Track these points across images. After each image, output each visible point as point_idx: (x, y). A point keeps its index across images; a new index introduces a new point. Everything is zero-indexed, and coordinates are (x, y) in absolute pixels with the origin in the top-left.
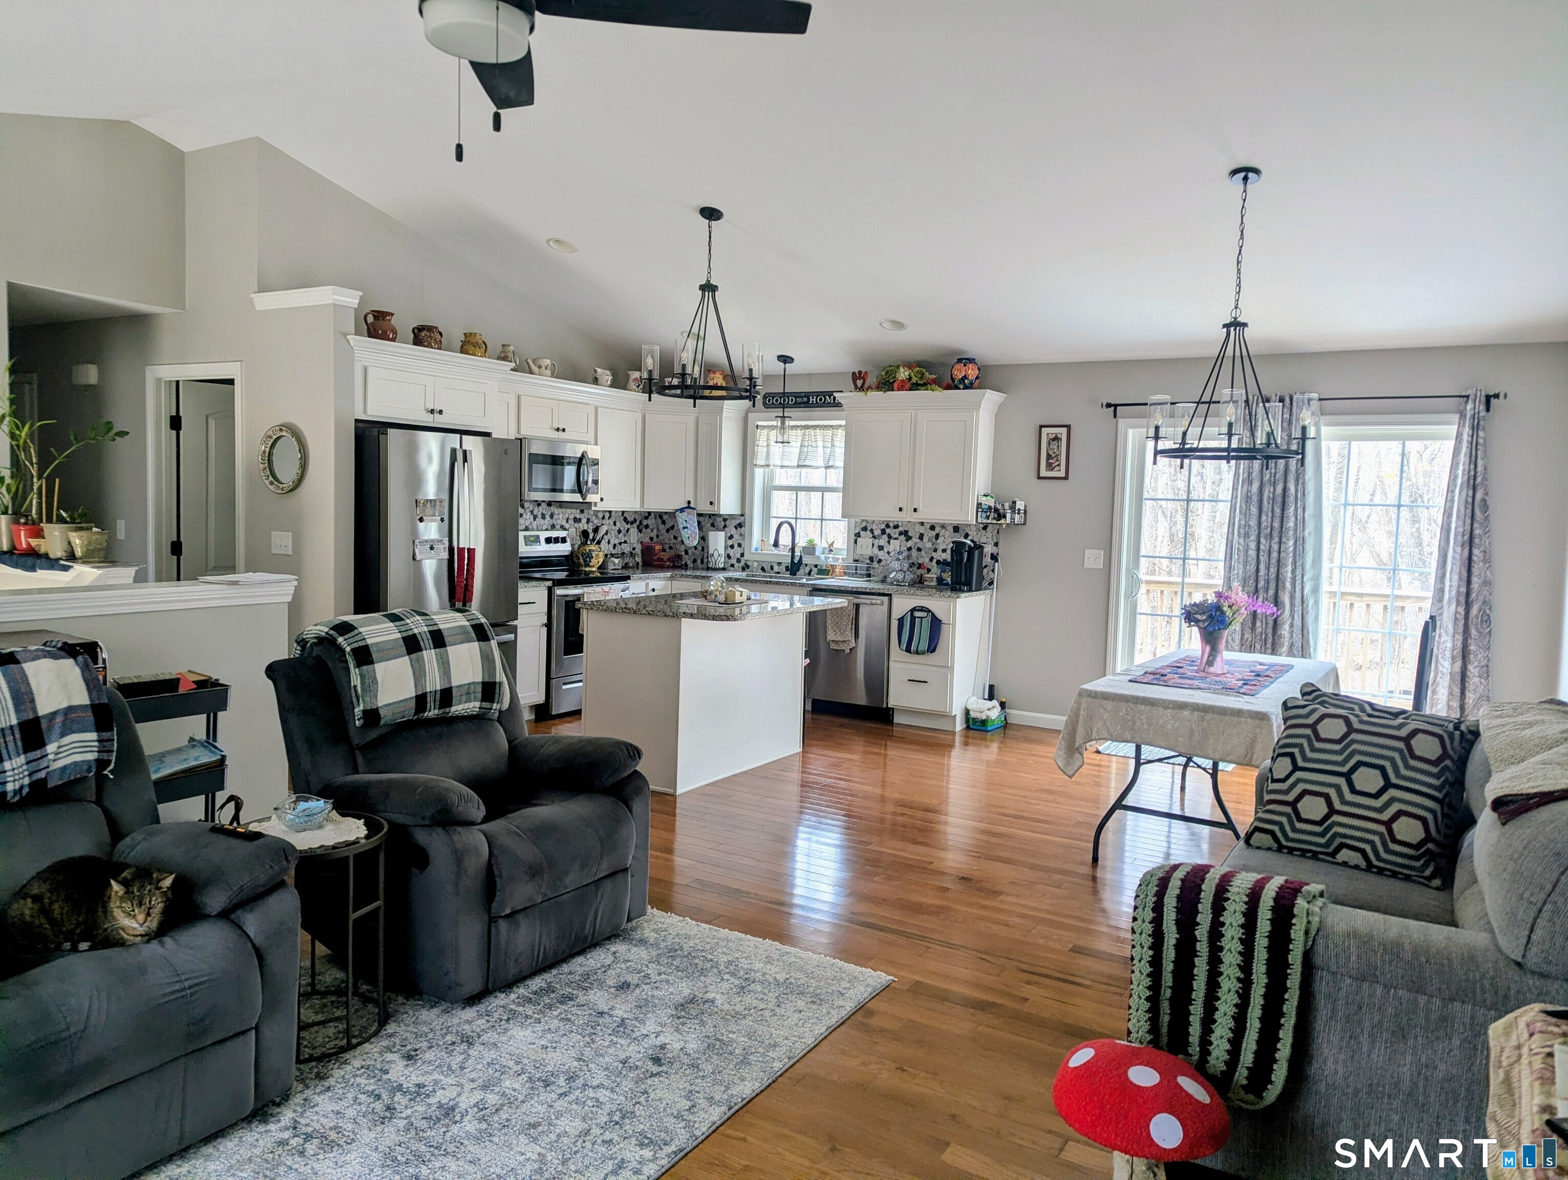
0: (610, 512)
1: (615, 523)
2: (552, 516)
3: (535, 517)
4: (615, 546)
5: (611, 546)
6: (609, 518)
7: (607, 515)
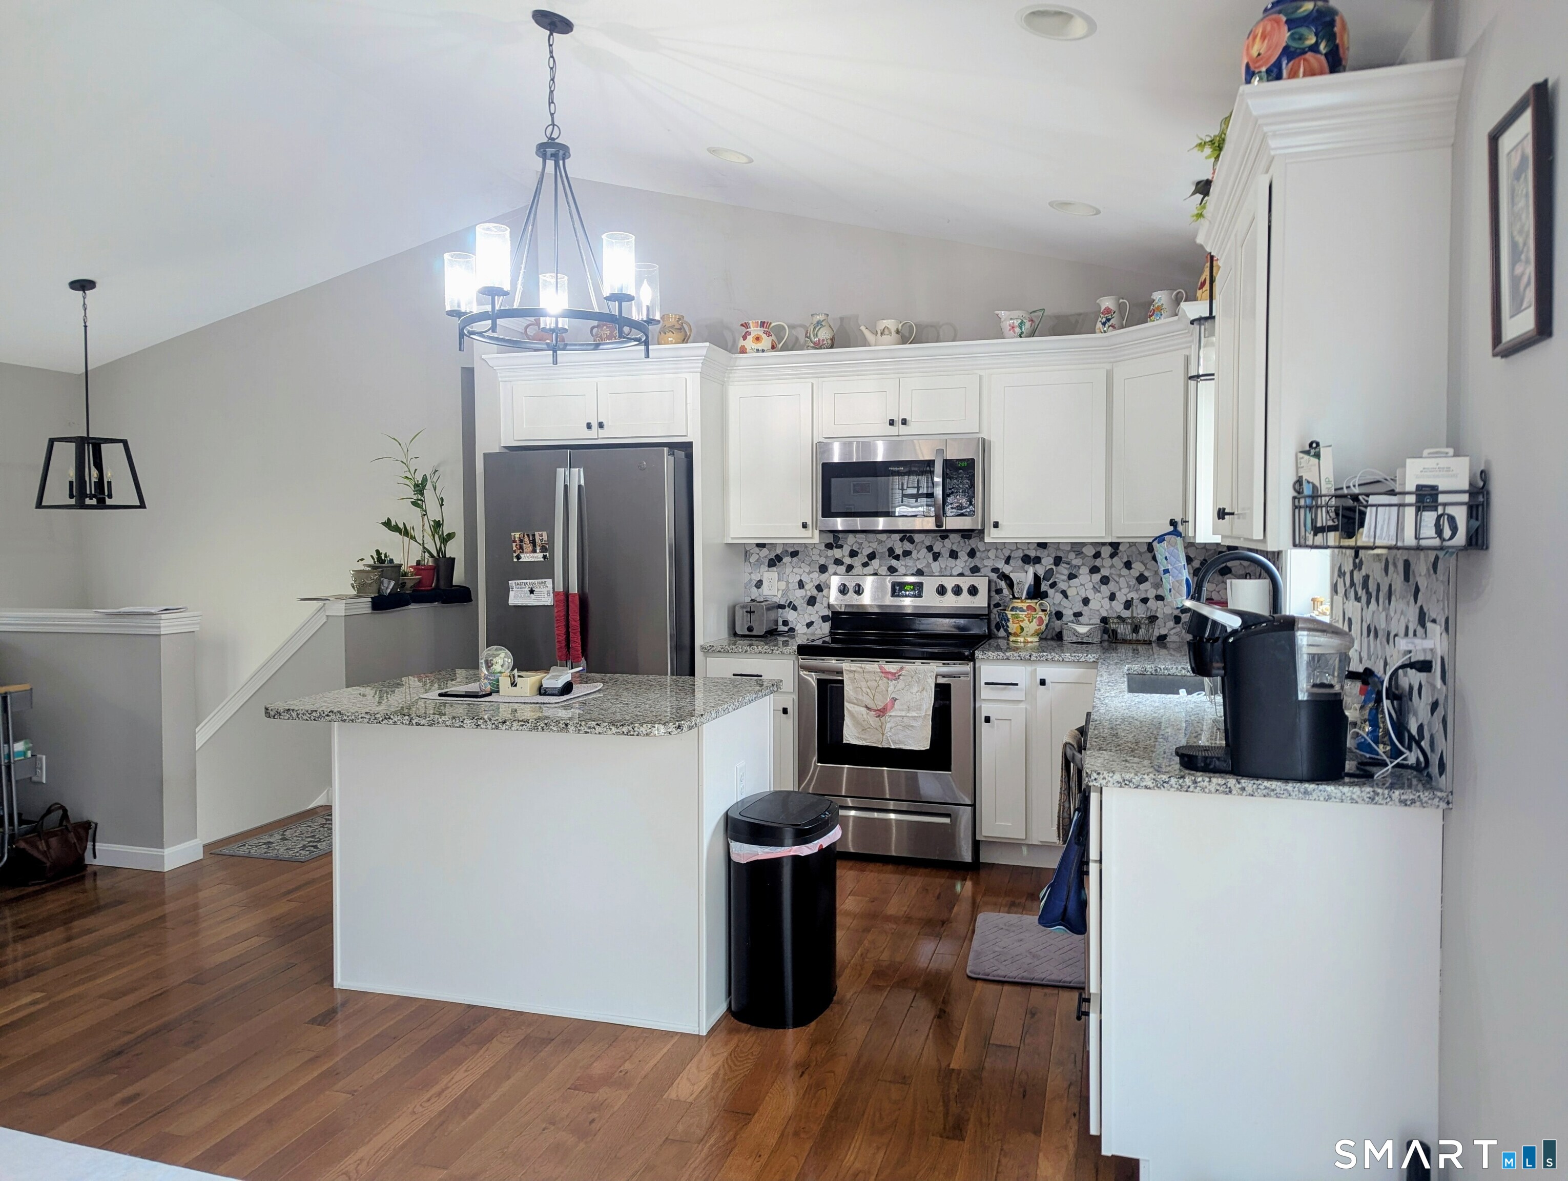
0: (1115, 546)
1: (1128, 565)
2: (972, 554)
3: (936, 556)
4: (1128, 605)
5: (1118, 606)
6: (1112, 556)
7: (1106, 551)
